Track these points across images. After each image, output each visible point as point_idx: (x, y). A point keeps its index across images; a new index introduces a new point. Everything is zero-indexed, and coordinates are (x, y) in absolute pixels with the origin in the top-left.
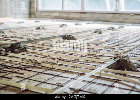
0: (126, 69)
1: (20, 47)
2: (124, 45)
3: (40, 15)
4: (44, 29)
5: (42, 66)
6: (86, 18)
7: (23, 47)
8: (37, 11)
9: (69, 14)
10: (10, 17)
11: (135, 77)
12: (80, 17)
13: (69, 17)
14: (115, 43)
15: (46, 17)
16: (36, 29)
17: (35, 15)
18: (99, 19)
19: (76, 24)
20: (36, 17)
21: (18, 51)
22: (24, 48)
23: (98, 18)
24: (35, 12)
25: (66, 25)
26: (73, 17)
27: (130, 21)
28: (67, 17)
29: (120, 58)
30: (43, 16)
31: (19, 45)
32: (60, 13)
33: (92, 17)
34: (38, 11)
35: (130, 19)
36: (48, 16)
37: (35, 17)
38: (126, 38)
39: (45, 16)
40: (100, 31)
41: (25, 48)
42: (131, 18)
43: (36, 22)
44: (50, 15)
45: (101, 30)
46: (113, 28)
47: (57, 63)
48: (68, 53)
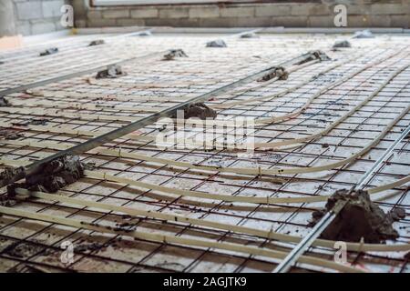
0: (362, 239)
1: (67, 169)
2: (354, 127)
3: (102, 18)
4: (120, 73)
5: (136, 239)
6: (237, 18)
7: (73, 168)
8: (91, 5)
9: (188, 10)
10: (16, 34)
11: (387, 258)
12: (220, 17)
13: (187, 18)
14: (326, 119)
15: (119, 21)
16: (98, 77)
17: (87, 19)
18: (274, 18)
19: (211, 45)
20: (90, 24)
21: (62, 181)
22: (76, 169)
23: (271, 17)
24: (87, 11)
25: (182, 53)
26: (199, 19)
27: (364, 20)
28: (181, 19)
29: (344, 203)
30: (111, 19)
31: (62, 161)
32: (159, 10)
33: (255, 16)
34: (95, 6)
35: (365, 16)
36: (125, 18)
37: (87, 26)
38: (356, 92)
39: (117, 19)
40: (280, 71)
41: (79, 168)
42: (367, 13)
43: (93, 43)
44: (130, 18)
45: (283, 69)
46: (317, 56)
47: (175, 222)
48: (201, 174)
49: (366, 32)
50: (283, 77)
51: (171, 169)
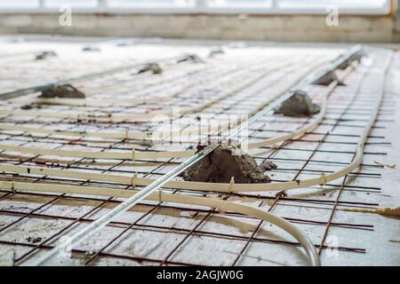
2: (226, 107)
14: (199, 101)
19: (88, 49)
40: (155, 67)
46: (193, 58)
47: (27, 175)
48: (62, 139)
49: (241, 44)
50: (157, 72)
51: (30, 136)
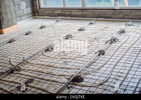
3: (44, 13)
8: (40, 9)
15: (49, 14)
24: (38, 11)
25: (71, 36)
30: (46, 13)
32: (62, 11)
33: (94, 14)
37: (38, 16)
42: (131, 14)
44: (53, 13)
45: (103, 51)
50: (104, 54)
